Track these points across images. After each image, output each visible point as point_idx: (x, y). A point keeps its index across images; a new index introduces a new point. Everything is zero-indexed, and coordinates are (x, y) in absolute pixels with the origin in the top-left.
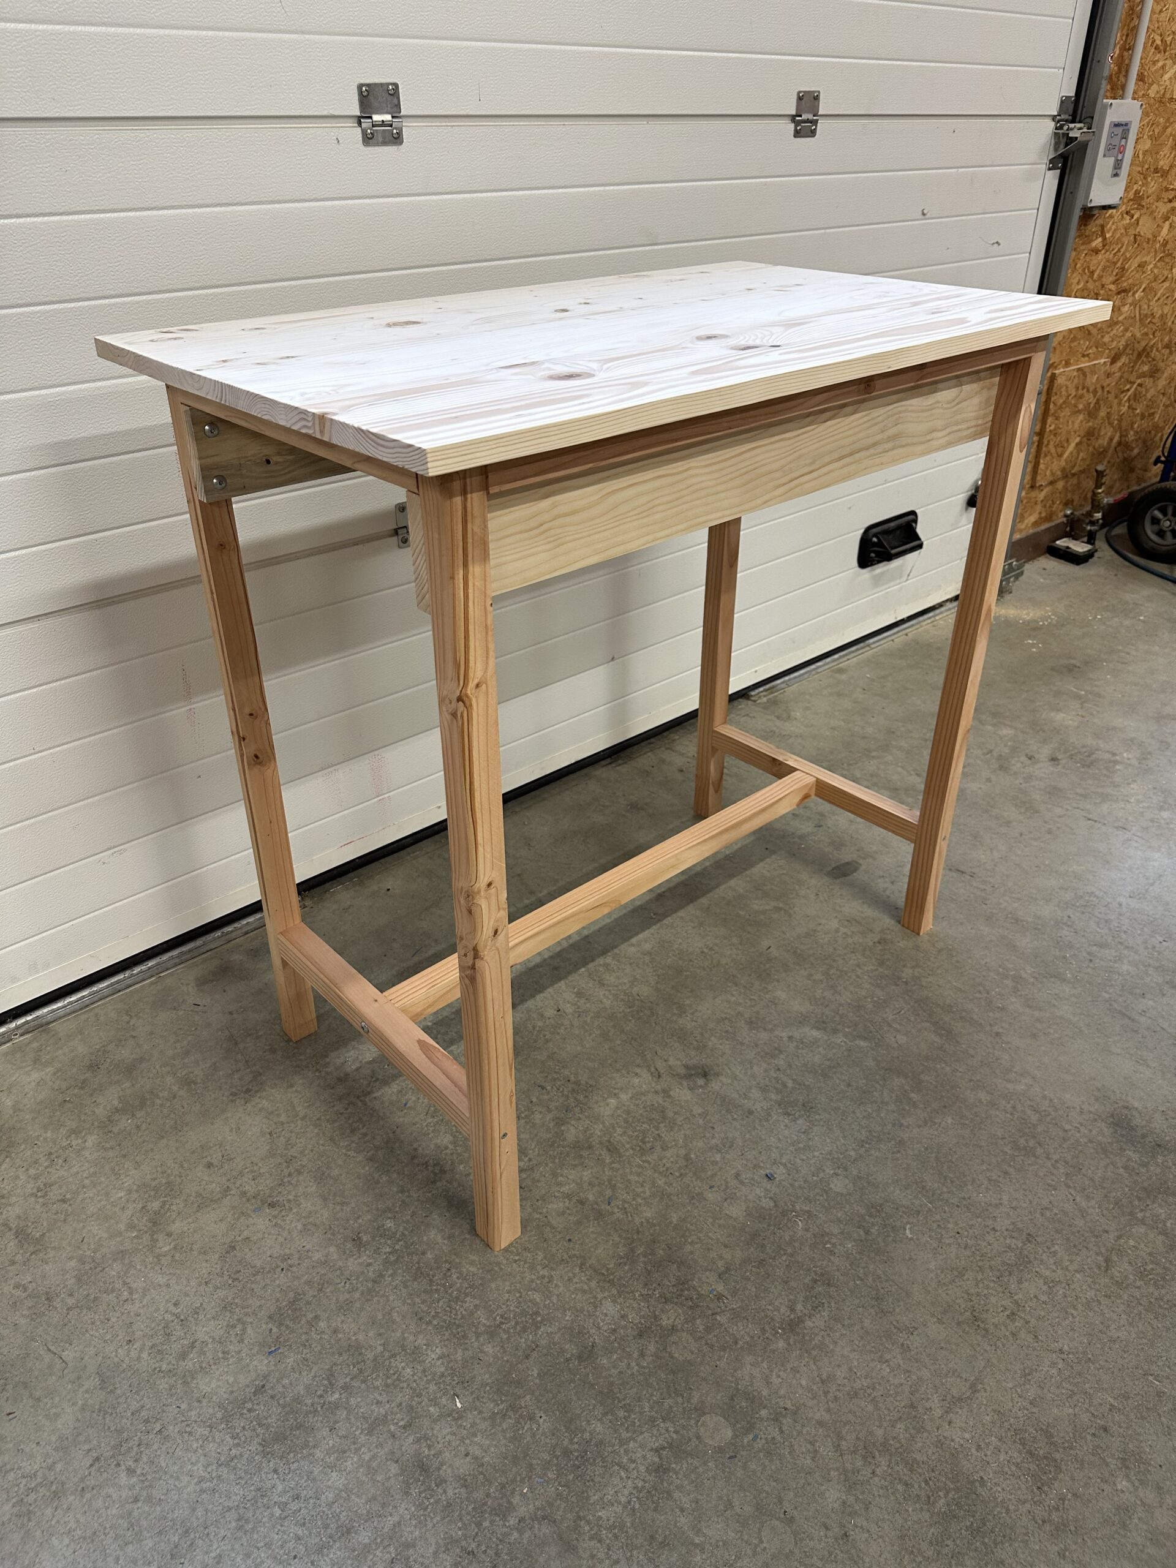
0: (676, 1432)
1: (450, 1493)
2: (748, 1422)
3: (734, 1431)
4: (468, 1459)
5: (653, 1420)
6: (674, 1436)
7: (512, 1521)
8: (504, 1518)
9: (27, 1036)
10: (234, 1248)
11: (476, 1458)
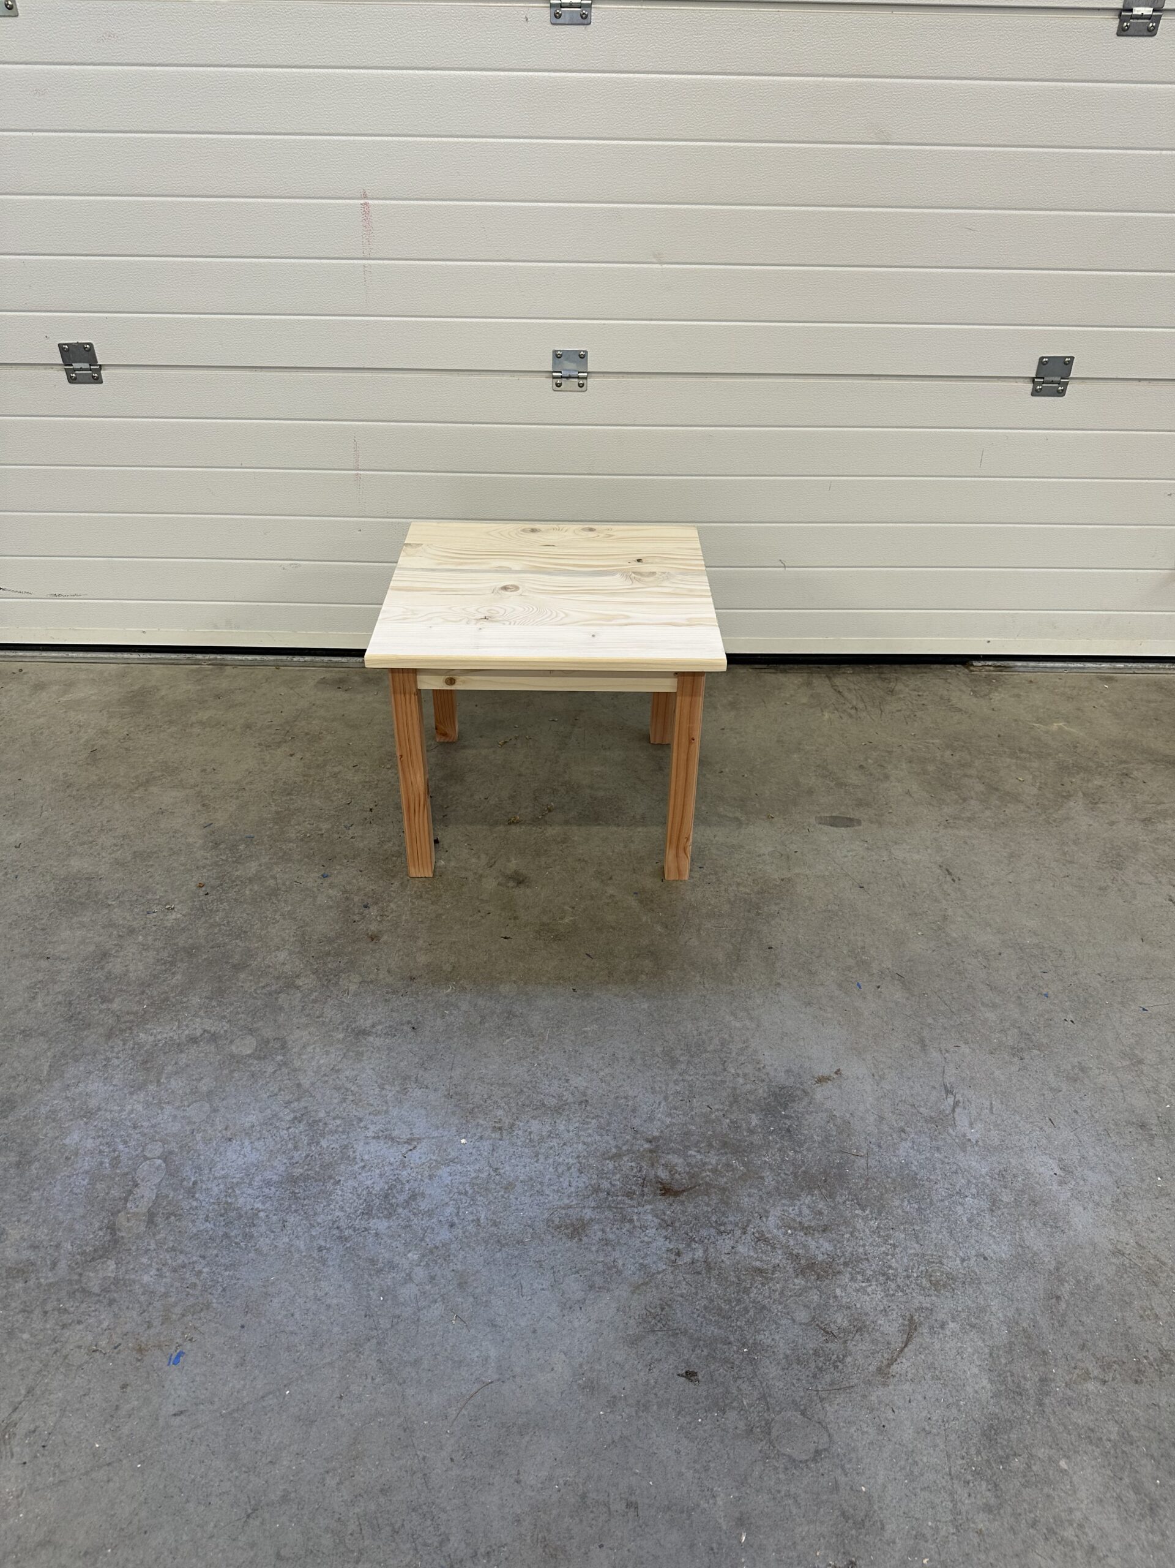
0: (226, 1031)
1: (99, 975)
2: (265, 1056)
3: (252, 1053)
4: (124, 969)
5: (224, 1017)
6: (222, 1032)
7: (104, 1006)
8: (102, 1003)
9: (210, 667)
10: (162, 813)
11: (127, 971)
